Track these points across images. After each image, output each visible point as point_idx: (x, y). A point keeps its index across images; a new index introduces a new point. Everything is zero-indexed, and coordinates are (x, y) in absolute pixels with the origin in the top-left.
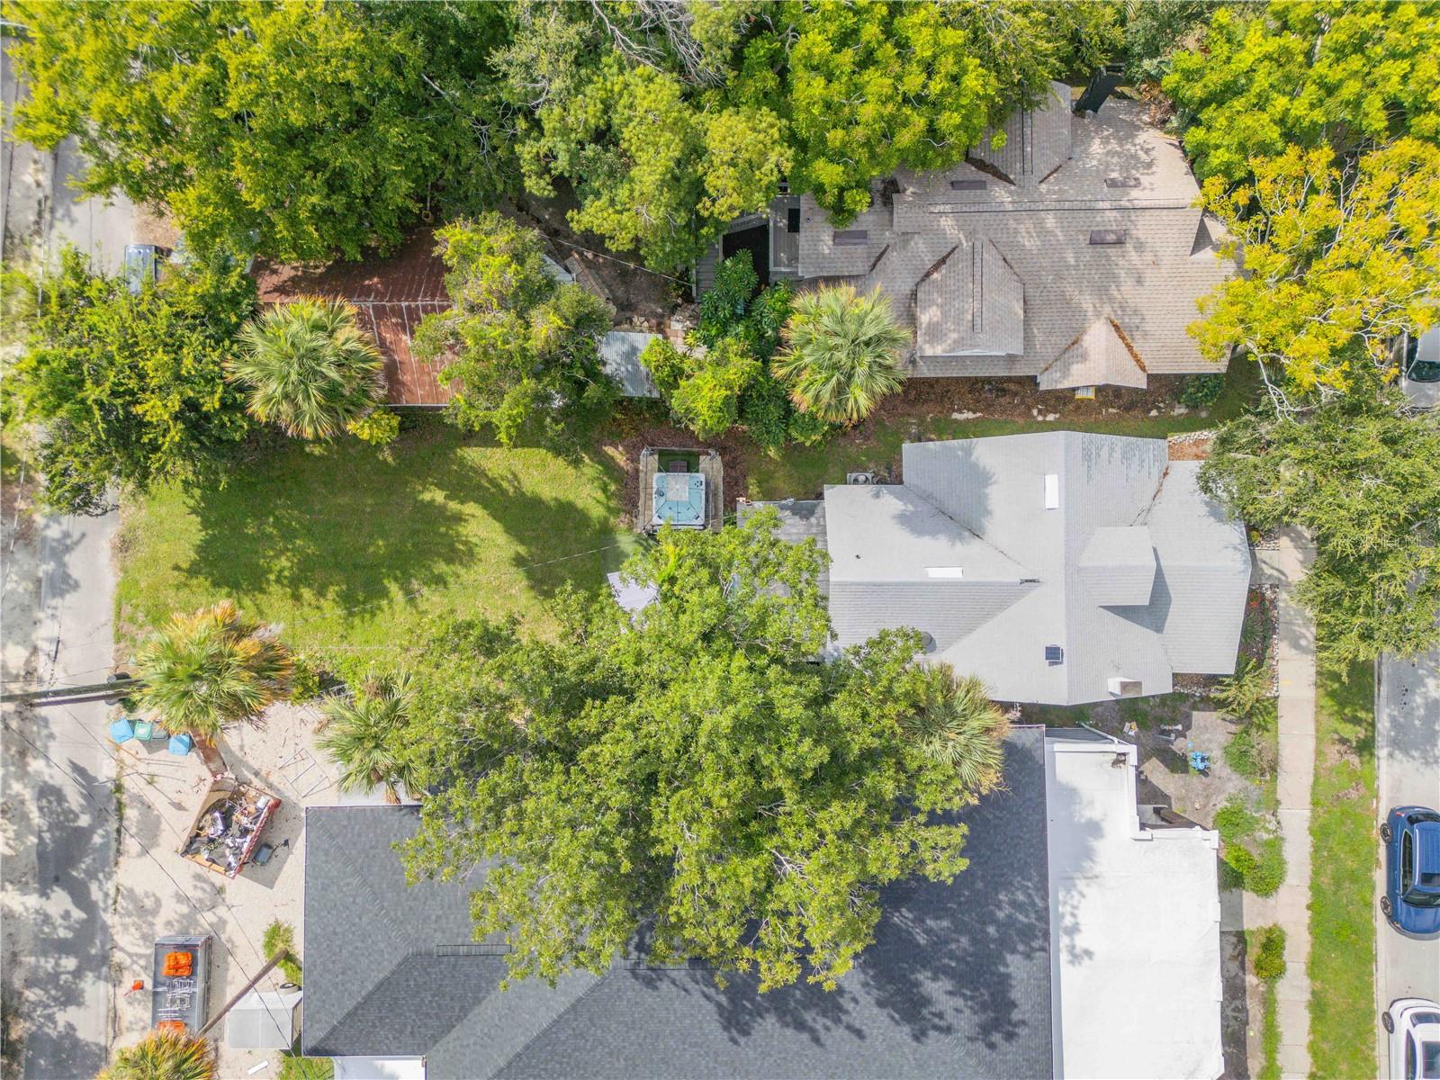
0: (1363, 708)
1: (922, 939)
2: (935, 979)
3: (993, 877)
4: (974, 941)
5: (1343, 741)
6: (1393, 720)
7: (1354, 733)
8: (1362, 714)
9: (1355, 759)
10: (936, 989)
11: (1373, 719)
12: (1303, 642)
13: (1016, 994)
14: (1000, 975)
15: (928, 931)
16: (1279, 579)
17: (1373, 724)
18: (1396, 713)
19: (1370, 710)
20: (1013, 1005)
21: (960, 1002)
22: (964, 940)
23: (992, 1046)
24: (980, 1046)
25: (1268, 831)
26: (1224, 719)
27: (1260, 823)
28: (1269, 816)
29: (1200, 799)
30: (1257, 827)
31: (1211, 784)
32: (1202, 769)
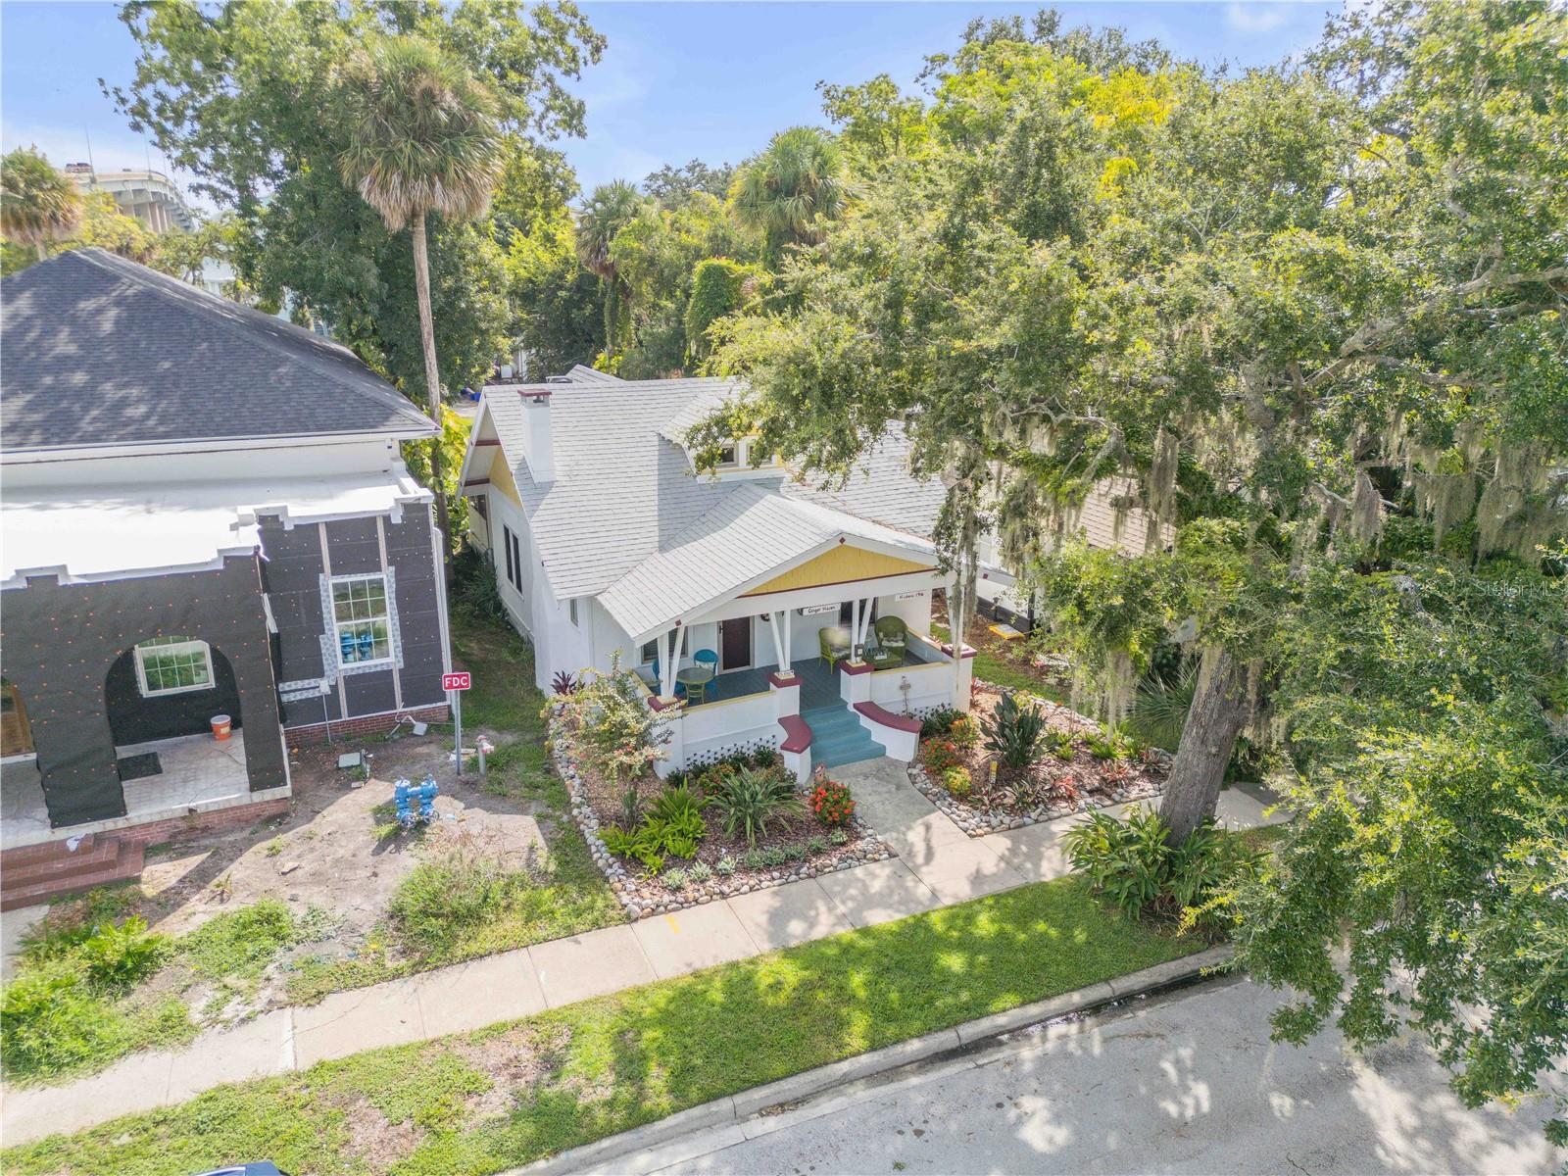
1: (85, 305)
3: (178, 376)
4: (61, 359)
5: (552, 1064)
8: (657, 1078)
9: (497, 1102)
11: (649, 1118)
12: (797, 924)
15: (99, 312)
16: (911, 854)
17: (638, 1118)
19: (684, 1100)
22: (68, 348)
25: (217, 1006)
26: (532, 850)
27: (243, 984)
28: (267, 994)
29: (308, 866)
30: (231, 979)
31: (353, 867)
32: (395, 839)
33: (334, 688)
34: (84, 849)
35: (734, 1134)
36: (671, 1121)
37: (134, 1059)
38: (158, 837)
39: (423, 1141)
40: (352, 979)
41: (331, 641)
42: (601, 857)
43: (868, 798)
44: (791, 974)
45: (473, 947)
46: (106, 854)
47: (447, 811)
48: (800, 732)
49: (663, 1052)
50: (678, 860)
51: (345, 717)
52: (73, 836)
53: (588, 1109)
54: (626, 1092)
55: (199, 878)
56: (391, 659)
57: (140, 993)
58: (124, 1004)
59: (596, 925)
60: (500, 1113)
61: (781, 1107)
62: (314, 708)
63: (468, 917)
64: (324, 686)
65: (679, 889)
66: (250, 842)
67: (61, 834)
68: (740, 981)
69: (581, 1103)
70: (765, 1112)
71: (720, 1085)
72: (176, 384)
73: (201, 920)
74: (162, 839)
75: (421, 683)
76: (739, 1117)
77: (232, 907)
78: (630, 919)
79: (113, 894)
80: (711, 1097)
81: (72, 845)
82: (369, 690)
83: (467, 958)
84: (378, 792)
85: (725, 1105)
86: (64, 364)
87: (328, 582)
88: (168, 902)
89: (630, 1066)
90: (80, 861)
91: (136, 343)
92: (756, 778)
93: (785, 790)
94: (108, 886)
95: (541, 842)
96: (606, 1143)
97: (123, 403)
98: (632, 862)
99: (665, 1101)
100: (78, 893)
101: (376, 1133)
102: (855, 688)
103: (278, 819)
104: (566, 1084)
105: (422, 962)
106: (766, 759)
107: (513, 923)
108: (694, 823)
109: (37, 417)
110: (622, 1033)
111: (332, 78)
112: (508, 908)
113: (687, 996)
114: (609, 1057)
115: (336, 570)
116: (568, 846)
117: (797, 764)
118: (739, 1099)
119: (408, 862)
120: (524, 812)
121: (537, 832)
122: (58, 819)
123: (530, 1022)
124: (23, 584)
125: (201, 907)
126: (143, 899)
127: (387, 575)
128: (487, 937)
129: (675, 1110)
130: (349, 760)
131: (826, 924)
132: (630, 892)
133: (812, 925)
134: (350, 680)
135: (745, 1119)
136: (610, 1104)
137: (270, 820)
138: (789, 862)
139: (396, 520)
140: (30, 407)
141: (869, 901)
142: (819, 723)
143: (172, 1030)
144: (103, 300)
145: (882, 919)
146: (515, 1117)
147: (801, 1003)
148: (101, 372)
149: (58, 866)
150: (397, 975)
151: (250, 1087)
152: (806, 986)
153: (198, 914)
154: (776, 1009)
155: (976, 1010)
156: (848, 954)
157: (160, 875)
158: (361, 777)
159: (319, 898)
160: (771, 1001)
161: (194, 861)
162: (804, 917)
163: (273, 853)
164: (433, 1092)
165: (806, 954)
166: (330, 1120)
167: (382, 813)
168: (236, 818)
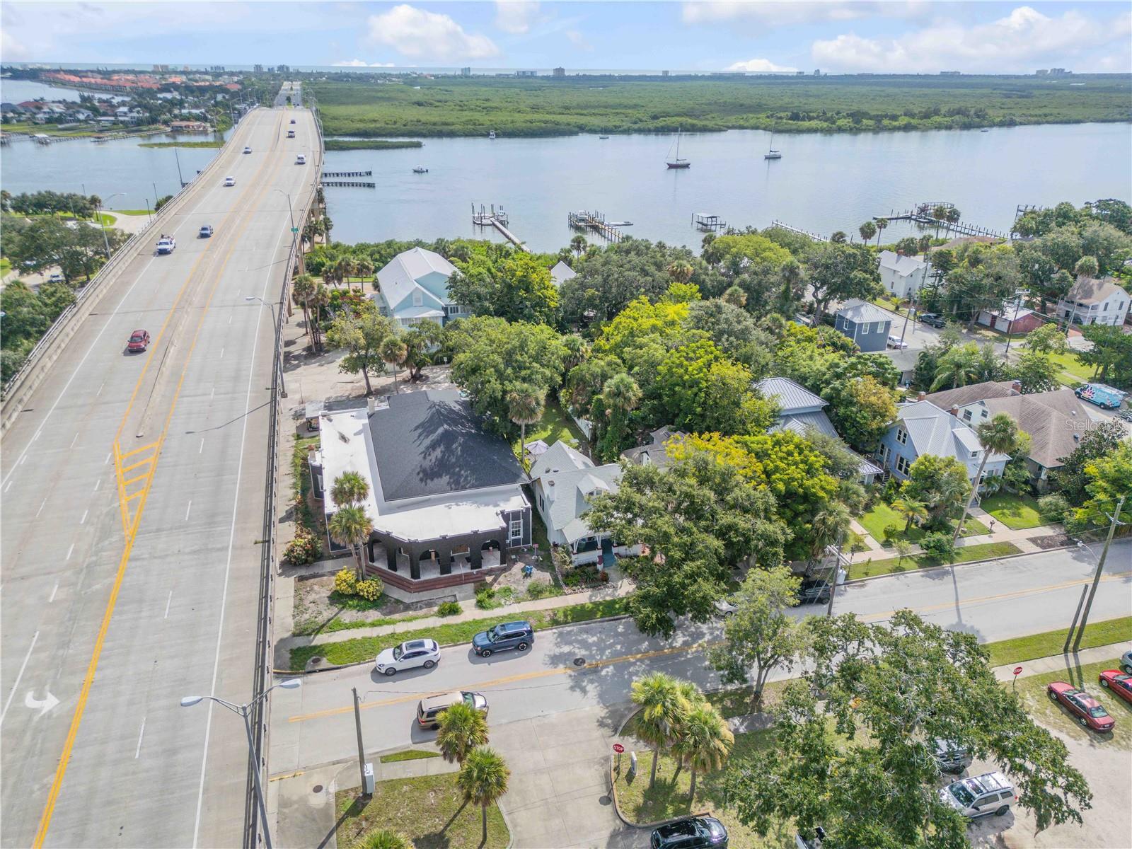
0: (573, 618)
1: (454, 446)
2: (441, 450)
3: (475, 468)
5: (555, 615)
6: (571, 631)
7: (560, 617)
8: (569, 618)
9: (548, 618)
10: (438, 453)
11: (568, 623)
12: (593, 598)
13: (435, 481)
14: (442, 474)
15: (457, 448)
16: (617, 587)
17: (566, 623)
18: (575, 632)
19: (573, 621)
20: (432, 480)
21: (434, 460)
22: (454, 460)
23: (418, 474)
24: (419, 469)
25: (505, 602)
27: (508, 599)
28: (512, 601)
29: (513, 580)
30: (506, 598)
31: (520, 581)
32: (526, 575)
33: (511, 542)
34: (477, 573)
35: (580, 626)
36: (570, 624)
37: (497, 608)
39: (540, 622)
40: (524, 600)
41: (510, 533)
42: (562, 583)
43: (612, 573)
44: (591, 606)
45: (542, 597)
46: (481, 575)
47: (534, 570)
48: (601, 559)
49: (570, 615)
50: (576, 585)
51: (511, 547)
52: (475, 571)
54: (565, 619)
55: (495, 580)
56: (521, 536)
57: (495, 599)
58: (493, 600)
59: (561, 595)
60: (548, 620)
61: (587, 624)
62: (506, 545)
63: (540, 592)
64: (508, 541)
65: (575, 590)
66: (502, 574)
67: (473, 571)
68: (583, 606)
69: (559, 620)
70: (584, 624)
71: (577, 620)
72: (476, 471)
73: (498, 588)
74: (488, 571)
75: (526, 541)
77: (502, 586)
78: (566, 594)
79: (482, 582)
80: (576, 622)
81: (475, 573)
82: (516, 542)
84: (520, 565)
85: (579, 623)
86: (454, 465)
87: (511, 522)
88: (491, 584)
89: (566, 616)
90: (477, 576)
91: (465, 457)
92: (590, 569)
93: (597, 571)
94: (482, 580)
95: (551, 579)
96: (562, 625)
97: (467, 476)
98: (567, 585)
99: (570, 621)
100: (478, 581)
102: (615, 550)
103: (504, 570)
104: (557, 617)
105: (533, 599)
106: (594, 564)
107: (547, 594)
108: (578, 578)
109: (451, 482)
110: (565, 612)
111: (508, 397)
112: (546, 590)
113: (575, 608)
114: (563, 615)
115: (512, 520)
116: (556, 579)
117: (600, 567)
118: (581, 622)
119: (529, 581)
120: (548, 572)
121: (550, 577)
122: (473, 568)
123: (552, 609)
124: (473, 533)
126: (488, 583)
127: (521, 521)
128: (544, 596)
130: (513, 557)
131: (599, 599)
132: (566, 590)
134: (513, 540)
136: (562, 621)
138: (594, 587)
140: (450, 478)
141: (607, 595)
142: (605, 557)
143: (499, 605)
144: (456, 444)
145: (608, 598)
146: (550, 621)
147: (591, 611)
148: (461, 468)
149: (474, 576)
150: (530, 600)
151: (514, 614)
152: (593, 608)
153: (497, 586)
154: (587, 611)
155: (617, 614)
156: (601, 603)
157: (489, 579)
158: (517, 561)
159: (515, 586)
160: (587, 609)
161: (494, 576)
162: (595, 597)
163: (506, 576)
164: (539, 617)
165: (594, 603)
166: (526, 619)
167: (523, 570)
168: (498, 569)
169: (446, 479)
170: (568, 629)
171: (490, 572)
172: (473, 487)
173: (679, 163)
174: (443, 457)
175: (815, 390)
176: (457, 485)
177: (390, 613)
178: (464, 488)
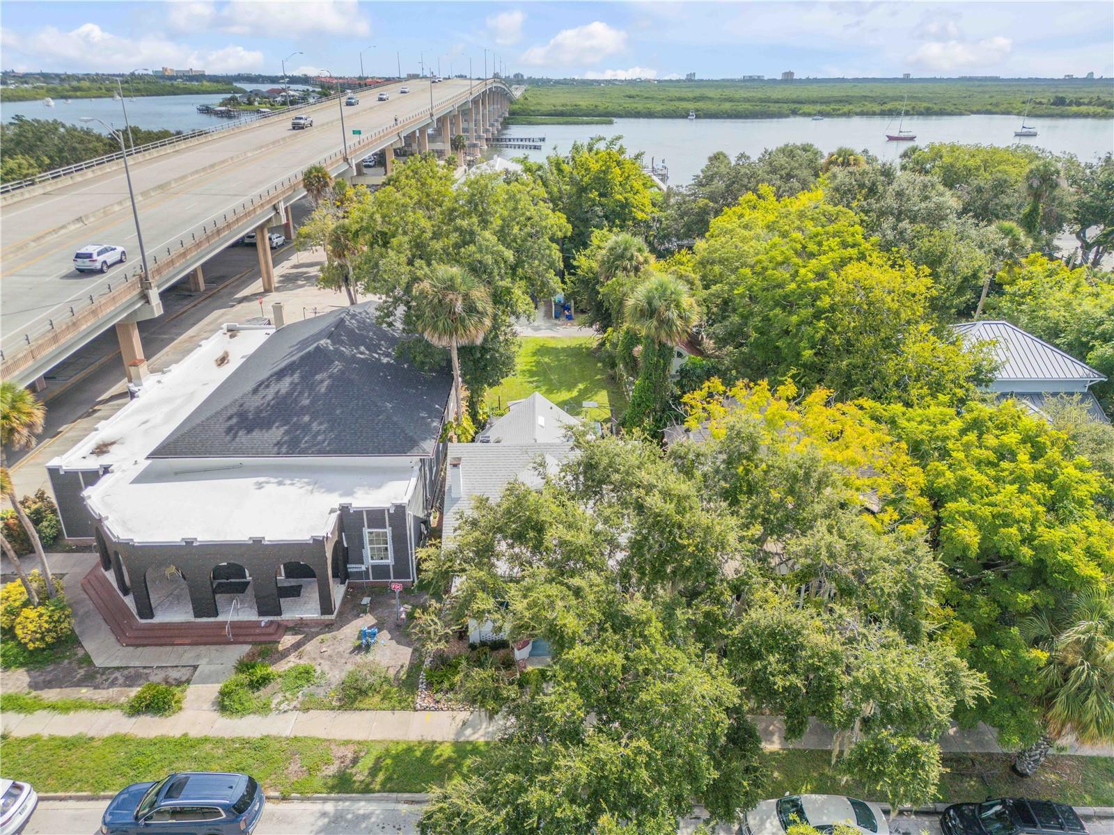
0: (389, 779)
1: (318, 377)
2: (291, 383)
3: (341, 419)
4: (303, 408)
5: (355, 761)
6: (366, 817)
7: (360, 773)
8: (381, 777)
9: (332, 770)
10: (285, 385)
11: (372, 791)
12: (468, 731)
13: (256, 434)
14: (274, 423)
15: (322, 381)
17: (366, 790)
18: (373, 820)
19: (383, 789)
20: (249, 431)
21: (270, 397)
22: (306, 402)
23: (230, 418)
24: (234, 410)
25: (280, 703)
26: (402, 666)
27: (290, 697)
28: (295, 703)
29: (329, 652)
30: (287, 694)
31: (342, 657)
32: (358, 649)
33: (367, 569)
34: (266, 627)
35: (391, 806)
36: (376, 795)
37: (252, 716)
38: (291, 625)
39: (306, 775)
40: (321, 706)
41: (367, 551)
42: (422, 678)
44: (448, 753)
45: (361, 706)
46: (271, 630)
47: (384, 637)
49: (387, 770)
50: (447, 689)
51: (371, 580)
52: (265, 620)
53: (355, 782)
54: (369, 780)
55: (297, 646)
56: (390, 561)
57: (263, 692)
58: (257, 694)
59: (403, 709)
60: (331, 774)
61: (413, 802)
62: (359, 575)
63: (363, 693)
64: (363, 568)
65: (438, 702)
66: (318, 634)
67: (261, 618)
68: (430, 750)
69: (355, 778)
70: (406, 802)
71: (396, 788)
72: (339, 425)
73: (292, 665)
74: (292, 625)
75: (401, 571)
76: (398, 801)
77: (302, 662)
78: (415, 710)
79: (268, 646)
80: (391, 791)
81: (263, 624)
82: (381, 571)
83: (356, 709)
85: (394, 795)
86: (304, 411)
87: (366, 531)
88: (284, 654)
89: (374, 771)
90: (264, 631)
91: (331, 399)
94: (270, 642)
95: (407, 663)
96: (354, 795)
97: (318, 433)
98: (431, 685)
99: (378, 787)
100: (261, 643)
101: (296, 768)
103: (329, 627)
104: (354, 771)
105: (342, 706)
107: (377, 698)
109: (286, 438)
110: (379, 758)
112: (378, 692)
113: (410, 750)
114: (370, 765)
115: (369, 527)
116: (415, 668)
117: (520, 653)
118: (400, 795)
119: (358, 661)
120: (409, 645)
121: (409, 658)
122: (261, 613)
123: (359, 743)
124: (251, 542)
125: (293, 659)
126: (278, 652)
127: (388, 530)
128: (366, 703)
129: (379, 792)
130: (365, 601)
132: (422, 698)
133: (474, 733)
134: (374, 567)
135: (399, 802)
136: (362, 782)
137: (327, 626)
139: (392, 511)
140: (286, 433)
143: (265, 709)
144: (325, 375)
146: (334, 776)
147: (441, 766)
148: (314, 415)
149: (258, 631)
150: (333, 709)
151: (275, 738)
152: (449, 760)
153: (291, 662)
154: (432, 766)
156: (474, 751)
157: (288, 640)
158: (365, 612)
159: (326, 666)
160: (433, 761)
161: (299, 637)
162: (474, 728)
163: (322, 642)
164: (317, 760)
165: (461, 746)
166: (287, 759)
167: (362, 634)
168: (316, 623)
169: (277, 433)
170: (363, 807)
171: (298, 627)
172: (321, 452)
173: (902, 135)
174: (289, 394)
175: (1079, 350)
176: (292, 446)
177: (49, 685)
178: (303, 452)
